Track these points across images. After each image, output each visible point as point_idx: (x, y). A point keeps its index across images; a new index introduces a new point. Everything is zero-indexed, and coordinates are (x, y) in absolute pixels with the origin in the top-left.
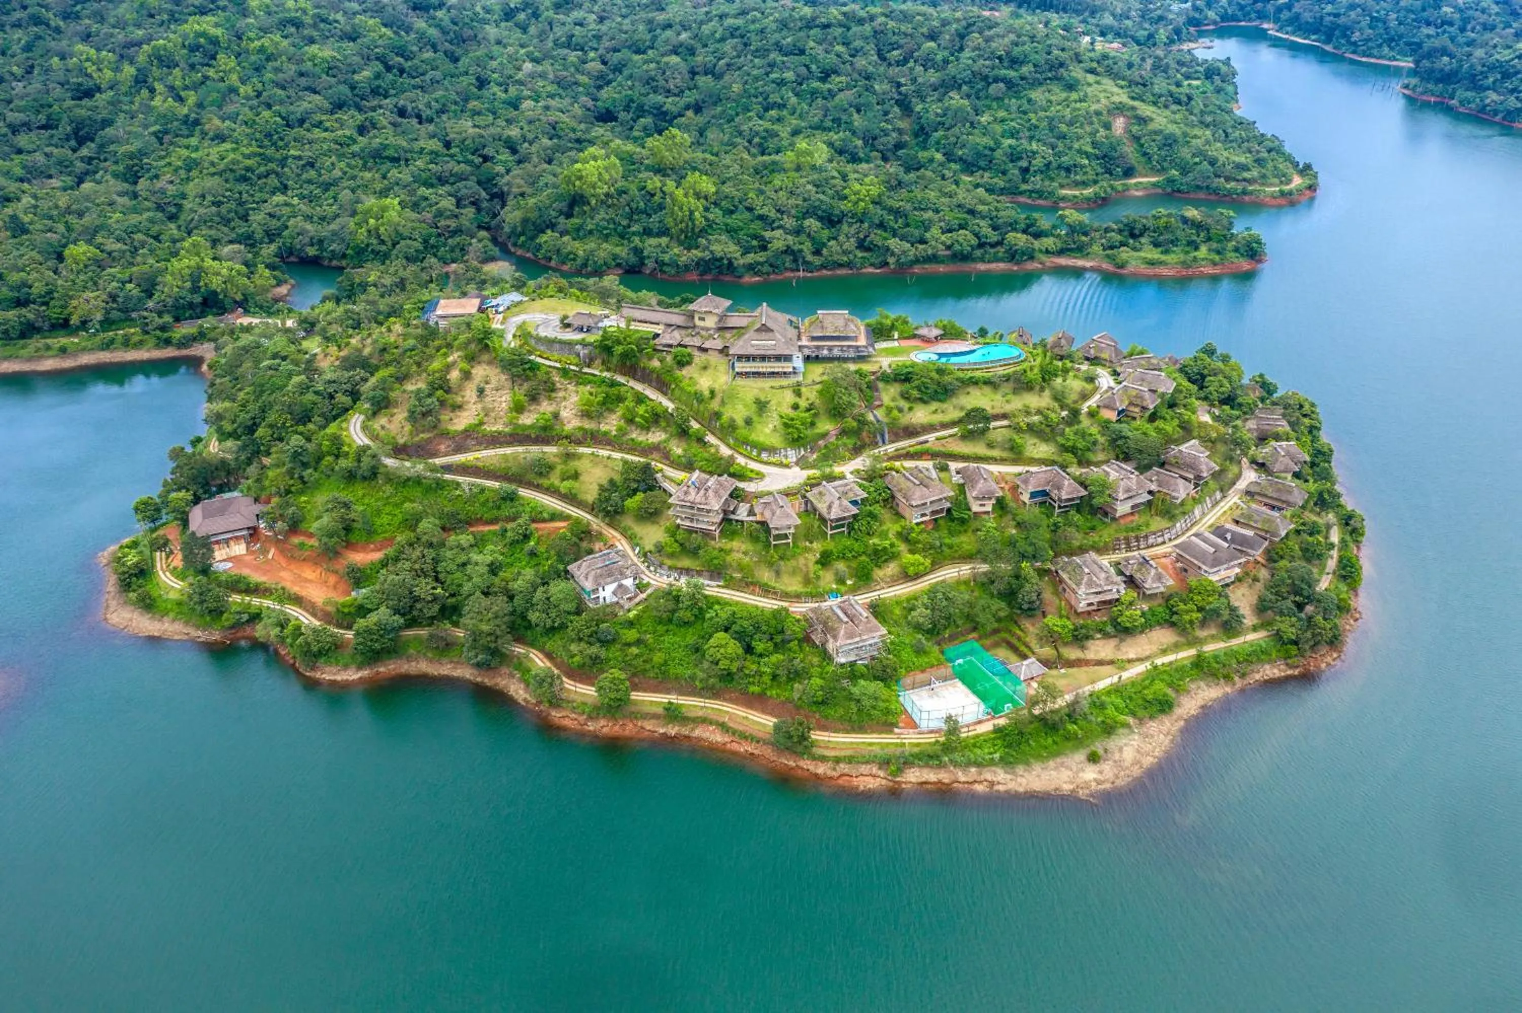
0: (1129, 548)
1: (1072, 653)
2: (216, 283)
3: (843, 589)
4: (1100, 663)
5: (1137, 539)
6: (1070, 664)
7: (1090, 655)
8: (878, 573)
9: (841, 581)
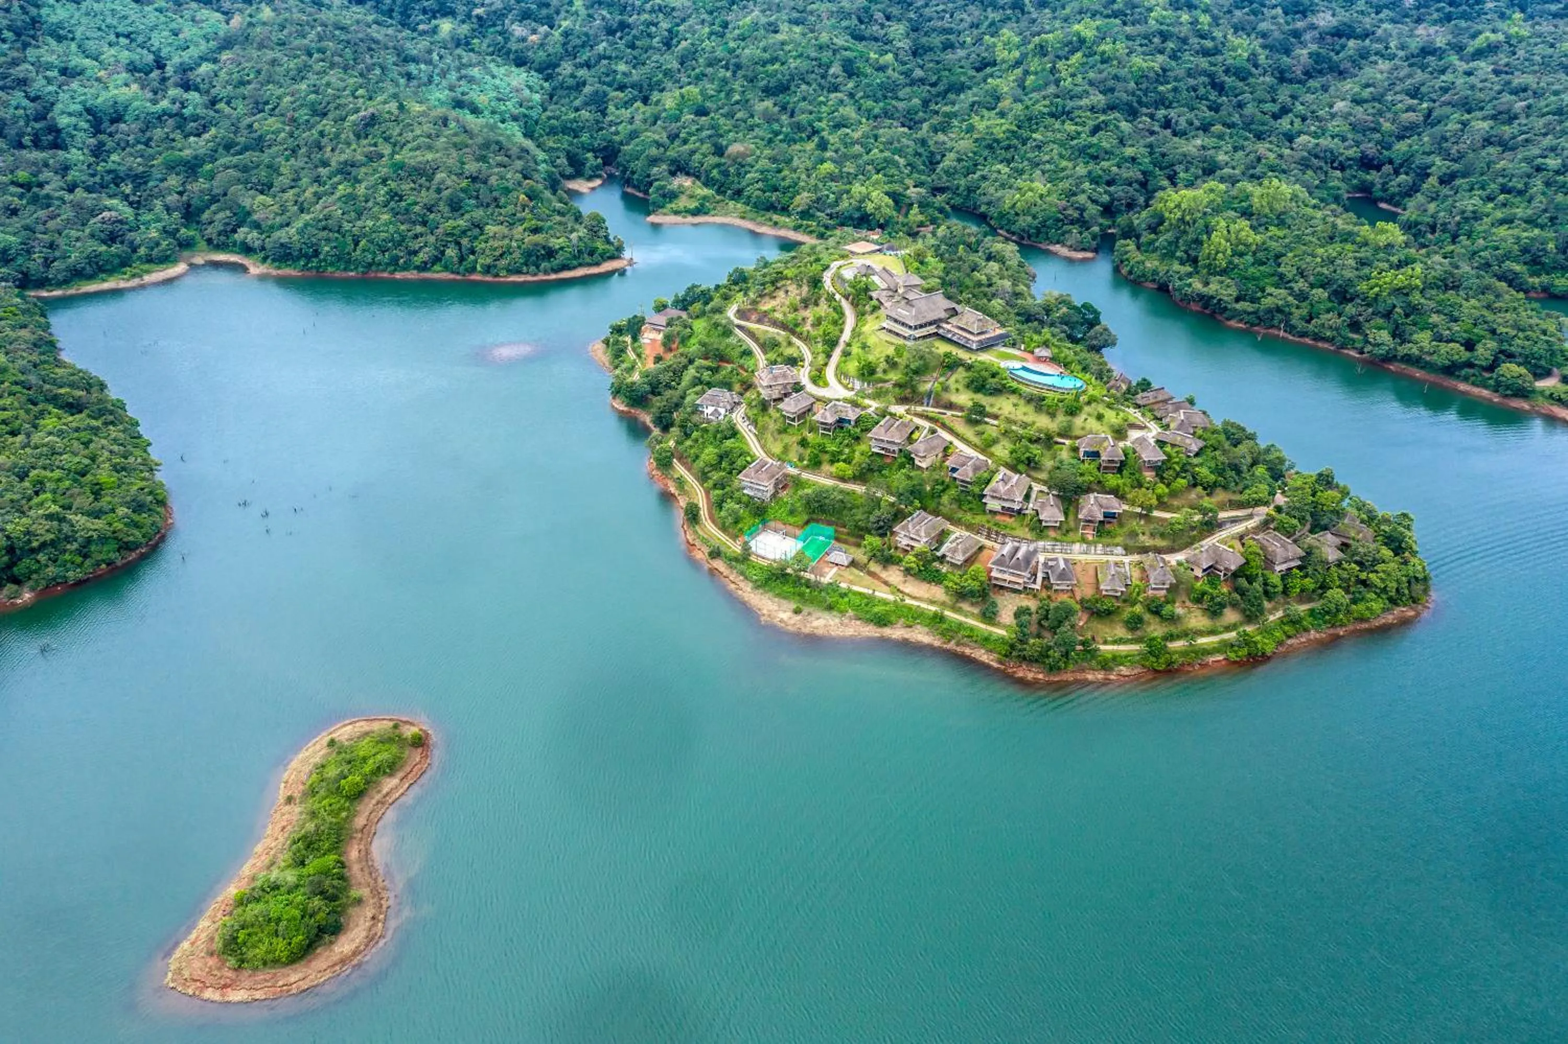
0: (988, 537)
1: (874, 567)
2: (870, 207)
3: (799, 464)
4: (886, 583)
5: (997, 533)
6: (872, 574)
7: (884, 575)
8: (826, 467)
9: (801, 459)
